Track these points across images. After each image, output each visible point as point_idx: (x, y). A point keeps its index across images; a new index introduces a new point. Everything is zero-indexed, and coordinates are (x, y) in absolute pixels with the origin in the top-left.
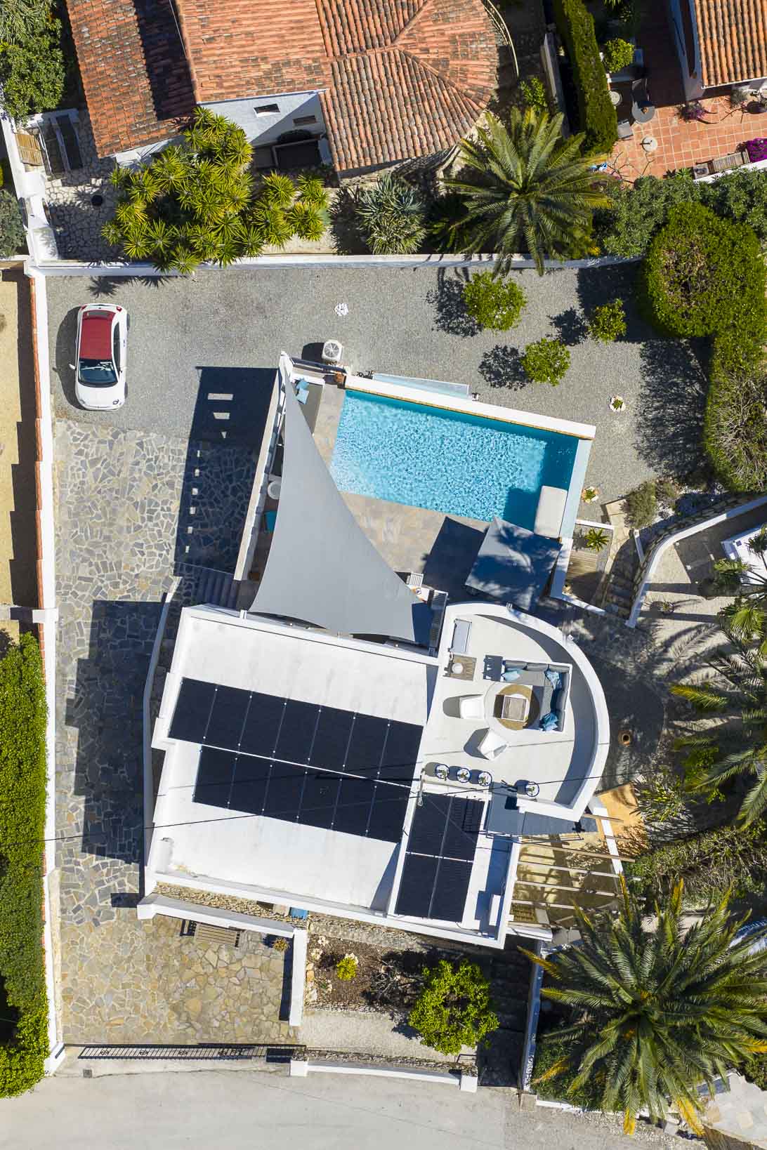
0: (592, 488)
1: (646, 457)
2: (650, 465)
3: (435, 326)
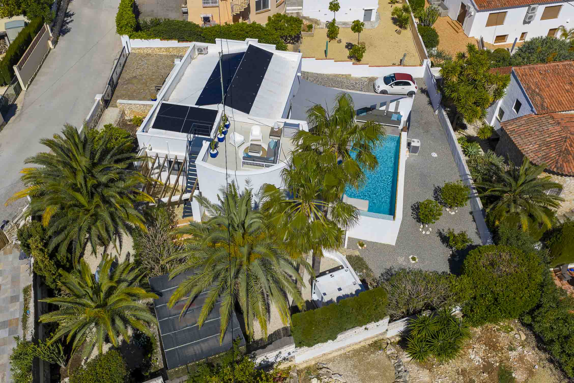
0: (365, 246)
1: (387, 273)
2: (382, 275)
3: (436, 186)
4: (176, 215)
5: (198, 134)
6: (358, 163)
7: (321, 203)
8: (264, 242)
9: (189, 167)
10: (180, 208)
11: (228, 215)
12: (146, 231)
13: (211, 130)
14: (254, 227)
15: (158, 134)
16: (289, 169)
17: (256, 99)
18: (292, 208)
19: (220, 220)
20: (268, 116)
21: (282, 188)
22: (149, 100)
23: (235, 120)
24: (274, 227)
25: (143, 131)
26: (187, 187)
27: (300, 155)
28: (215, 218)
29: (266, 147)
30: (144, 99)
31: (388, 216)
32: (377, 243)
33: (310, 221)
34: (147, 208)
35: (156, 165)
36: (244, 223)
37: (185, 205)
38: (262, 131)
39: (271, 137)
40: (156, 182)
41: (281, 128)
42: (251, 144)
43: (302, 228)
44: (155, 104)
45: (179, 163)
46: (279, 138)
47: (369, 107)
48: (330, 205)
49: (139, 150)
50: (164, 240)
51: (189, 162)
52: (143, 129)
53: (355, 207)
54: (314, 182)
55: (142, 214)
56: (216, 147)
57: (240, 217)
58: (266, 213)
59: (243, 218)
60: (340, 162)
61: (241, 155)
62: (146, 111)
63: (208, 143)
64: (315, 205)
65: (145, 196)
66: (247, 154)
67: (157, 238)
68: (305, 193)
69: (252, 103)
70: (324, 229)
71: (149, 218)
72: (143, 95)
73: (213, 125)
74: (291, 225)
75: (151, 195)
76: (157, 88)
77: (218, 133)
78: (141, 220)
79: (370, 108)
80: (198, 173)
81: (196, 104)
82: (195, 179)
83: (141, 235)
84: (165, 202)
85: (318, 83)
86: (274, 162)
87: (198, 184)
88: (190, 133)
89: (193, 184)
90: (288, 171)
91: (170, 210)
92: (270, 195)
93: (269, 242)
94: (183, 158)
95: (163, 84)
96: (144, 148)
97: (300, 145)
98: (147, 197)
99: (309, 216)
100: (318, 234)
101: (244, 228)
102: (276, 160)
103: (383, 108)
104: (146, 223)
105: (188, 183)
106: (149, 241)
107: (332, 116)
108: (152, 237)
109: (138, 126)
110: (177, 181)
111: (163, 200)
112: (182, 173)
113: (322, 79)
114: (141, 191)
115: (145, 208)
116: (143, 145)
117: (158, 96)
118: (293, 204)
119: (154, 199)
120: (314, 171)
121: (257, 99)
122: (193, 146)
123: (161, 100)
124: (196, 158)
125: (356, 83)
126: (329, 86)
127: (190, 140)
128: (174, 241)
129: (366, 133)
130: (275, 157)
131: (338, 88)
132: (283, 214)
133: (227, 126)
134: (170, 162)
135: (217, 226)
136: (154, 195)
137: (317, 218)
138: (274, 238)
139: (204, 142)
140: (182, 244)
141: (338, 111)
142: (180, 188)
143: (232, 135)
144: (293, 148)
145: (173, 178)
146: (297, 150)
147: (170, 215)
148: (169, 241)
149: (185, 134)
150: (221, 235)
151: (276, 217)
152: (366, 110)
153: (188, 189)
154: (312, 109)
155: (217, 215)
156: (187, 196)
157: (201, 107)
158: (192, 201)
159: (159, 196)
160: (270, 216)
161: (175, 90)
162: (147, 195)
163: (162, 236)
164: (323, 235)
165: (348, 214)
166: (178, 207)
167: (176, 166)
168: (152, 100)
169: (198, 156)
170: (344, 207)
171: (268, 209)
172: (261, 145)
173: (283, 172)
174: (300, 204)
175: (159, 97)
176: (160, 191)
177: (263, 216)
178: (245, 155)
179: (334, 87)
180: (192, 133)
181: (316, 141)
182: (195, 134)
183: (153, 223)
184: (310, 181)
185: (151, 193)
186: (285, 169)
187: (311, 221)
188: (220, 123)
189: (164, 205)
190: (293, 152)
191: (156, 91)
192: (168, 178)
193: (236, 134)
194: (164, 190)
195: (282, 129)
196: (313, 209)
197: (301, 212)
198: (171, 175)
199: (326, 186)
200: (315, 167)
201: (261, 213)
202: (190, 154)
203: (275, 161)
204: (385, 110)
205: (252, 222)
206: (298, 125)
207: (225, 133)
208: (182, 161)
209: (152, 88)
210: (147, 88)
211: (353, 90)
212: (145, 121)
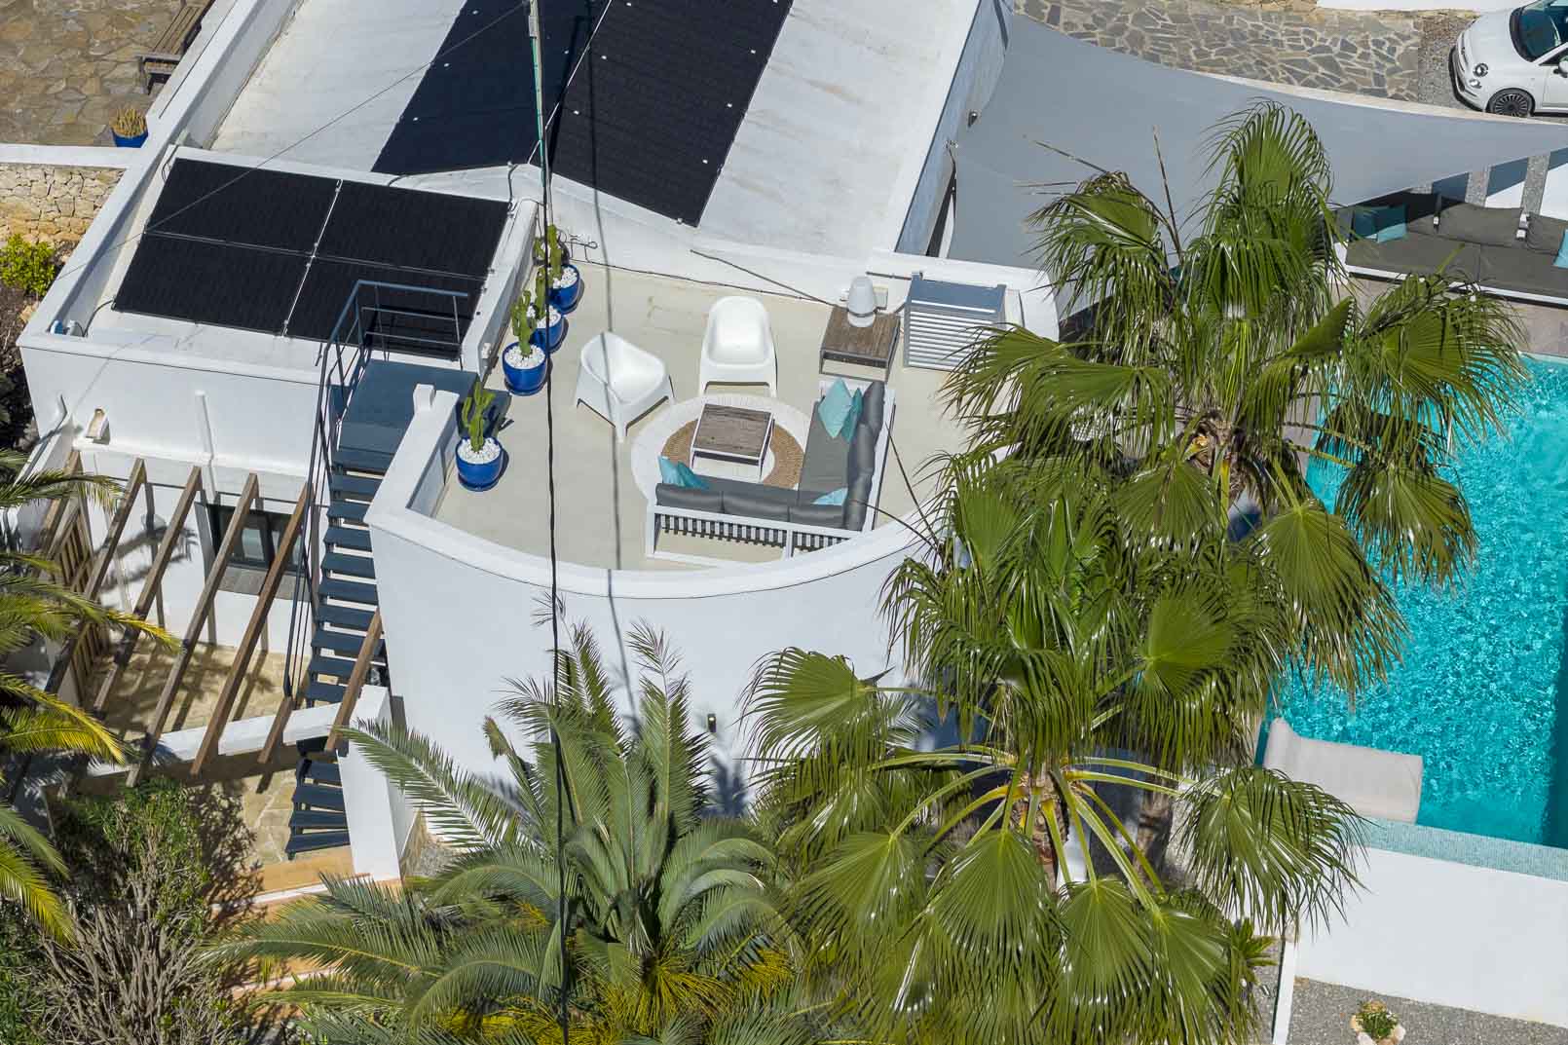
4: (251, 836)
5: (391, 345)
6: (1354, 530)
7: (1129, 773)
8: (781, 1013)
9: (329, 545)
10: (272, 795)
11: (561, 844)
12: (69, 928)
13: (466, 318)
14: (720, 917)
15: (147, 340)
16: (935, 565)
17: (738, 138)
18: (951, 801)
19: (507, 872)
20: (814, 238)
21: (897, 680)
22: (98, 143)
23: (611, 261)
24: (840, 920)
25: (61, 330)
26: (318, 665)
27: (998, 481)
28: (485, 856)
29: (798, 428)
30: (69, 135)
31: (1537, 848)
32: (1470, 1014)
33: (1061, 881)
34: (75, 792)
35: (134, 526)
36: (657, 895)
37: (301, 776)
38: (773, 331)
39: (831, 365)
40: (132, 633)
41: (890, 310)
42: (710, 410)
43: (1011, 929)
44: (134, 162)
45: (270, 523)
46: (878, 374)
47: (1426, 189)
48: (1186, 785)
49: (36, 440)
50: (178, 991)
51: (332, 519)
52: (62, 315)
53: (1332, 800)
54: (1087, 640)
55: (40, 825)
56: (494, 422)
57: (631, 860)
58: (792, 833)
59: (647, 867)
60: (1247, 524)
61: (647, 470)
62: (83, 207)
63: (448, 399)
64: (1097, 786)
65: (61, 716)
66: (683, 468)
67: (136, 974)
68: (1029, 714)
69: (719, 158)
70: (1145, 935)
71: (88, 852)
72: (67, 114)
73: (475, 289)
74: (945, 909)
75: (101, 716)
76: (149, 68)
77: (510, 337)
78: (39, 865)
79: (1433, 197)
80: (381, 581)
81: (379, 167)
82: (363, 620)
83: (37, 956)
84: (185, 758)
85: (1120, 41)
86: (848, 518)
87: (382, 654)
88: (342, 339)
89: (350, 646)
90: (929, 578)
91: (213, 808)
92: (821, 723)
93: (805, 1007)
94: (296, 493)
95: (186, 46)
96: (66, 431)
97: (1008, 417)
98: (76, 722)
99: (1054, 856)
100: (1106, 966)
101: (654, 925)
102: (856, 507)
103: (1510, 198)
104: (69, 884)
105: (320, 640)
106: (85, 993)
107: (1198, 243)
108: (105, 968)
109: (32, 295)
110: (259, 626)
111: (171, 741)
112: (289, 581)
113: (1139, 18)
114: (42, 686)
115: (61, 795)
116: (58, 413)
117: (151, 117)
118: (956, 781)
119: (119, 739)
120: (1089, 576)
121: (745, 132)
122: (359, 416)
123: (171, 140)
124: (369, 491)
125: (1347, 46)
126: (1185, 64)
127: (336, 380)
128: (237, 992)
129: (1401, 347)
130: (851, 488)
131: (1238, 73)
132: (893, 837)
133: (563, 299)
134: (218, 515)
135: (496, 909)
136: (116, 714)
137: (1102, 862)
138: (840, 986)
139: (422, 392)
140: (286, 1012)
141: (1233, 210)
142: (273, 671)
143: (589, 350)
144: (958, 439)
145: (235, 611)
146: (983, 452)
147: (211, 837)
148: (207, 994)
149: (311, 347)
150: (514, 963)
151: (854, 859)
152: (1406, 206)
153: (322, 679)
154: (1075, 201)
155: (490, 841)
156: (313, 721)
157: (408, 183)
158: (344, 752)
159: (150, 720)
160: (816, 850)
161: (255, 81)
162: (80, 716)
163: (162, 966)
164: (1136, 968)
165: (1290, 838)
166: (263, 787)
167: (252, 538)
168: (120, 142)
169: (385, 479)
170: (1268, 798)
171: (803, 809)
172: (766, 416)
173: (900, 580)
174: (1002, 777)
175: (162, 119)
176: (157, 691)
177: (770, 857)
178: (672, 477)
179: (1215, 66)
180: (353, 342)
181: (1103, 395)
182: (369, 343)
183: (107, 882)
184: (1064, 637)
185: (99, 703)
186: (909, 561)
187: (1069, 885)
188: (518, 277)
189: (177, 772)
190: (958, 464)
191: (140, 90)
192: (206, 610)
193: (619, 346)
194: (178, 685)
195: (895, 316)
196: (1080, 807)
197: (1004, 831)
198: (221, 596)
199: (1161, 667)
200: (1091, 553)
201: (756, 837)
202: (336, 469)
203: (855, 516)
204: (1519, 211)
205: (703, 883)
206: (994, 297)
207: (547, 340)
208: (289, 509)
209: (118, 72)
210: (90, 70)
211: (1327, 86)
212: (75, 264)
